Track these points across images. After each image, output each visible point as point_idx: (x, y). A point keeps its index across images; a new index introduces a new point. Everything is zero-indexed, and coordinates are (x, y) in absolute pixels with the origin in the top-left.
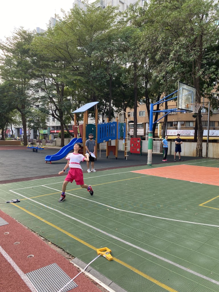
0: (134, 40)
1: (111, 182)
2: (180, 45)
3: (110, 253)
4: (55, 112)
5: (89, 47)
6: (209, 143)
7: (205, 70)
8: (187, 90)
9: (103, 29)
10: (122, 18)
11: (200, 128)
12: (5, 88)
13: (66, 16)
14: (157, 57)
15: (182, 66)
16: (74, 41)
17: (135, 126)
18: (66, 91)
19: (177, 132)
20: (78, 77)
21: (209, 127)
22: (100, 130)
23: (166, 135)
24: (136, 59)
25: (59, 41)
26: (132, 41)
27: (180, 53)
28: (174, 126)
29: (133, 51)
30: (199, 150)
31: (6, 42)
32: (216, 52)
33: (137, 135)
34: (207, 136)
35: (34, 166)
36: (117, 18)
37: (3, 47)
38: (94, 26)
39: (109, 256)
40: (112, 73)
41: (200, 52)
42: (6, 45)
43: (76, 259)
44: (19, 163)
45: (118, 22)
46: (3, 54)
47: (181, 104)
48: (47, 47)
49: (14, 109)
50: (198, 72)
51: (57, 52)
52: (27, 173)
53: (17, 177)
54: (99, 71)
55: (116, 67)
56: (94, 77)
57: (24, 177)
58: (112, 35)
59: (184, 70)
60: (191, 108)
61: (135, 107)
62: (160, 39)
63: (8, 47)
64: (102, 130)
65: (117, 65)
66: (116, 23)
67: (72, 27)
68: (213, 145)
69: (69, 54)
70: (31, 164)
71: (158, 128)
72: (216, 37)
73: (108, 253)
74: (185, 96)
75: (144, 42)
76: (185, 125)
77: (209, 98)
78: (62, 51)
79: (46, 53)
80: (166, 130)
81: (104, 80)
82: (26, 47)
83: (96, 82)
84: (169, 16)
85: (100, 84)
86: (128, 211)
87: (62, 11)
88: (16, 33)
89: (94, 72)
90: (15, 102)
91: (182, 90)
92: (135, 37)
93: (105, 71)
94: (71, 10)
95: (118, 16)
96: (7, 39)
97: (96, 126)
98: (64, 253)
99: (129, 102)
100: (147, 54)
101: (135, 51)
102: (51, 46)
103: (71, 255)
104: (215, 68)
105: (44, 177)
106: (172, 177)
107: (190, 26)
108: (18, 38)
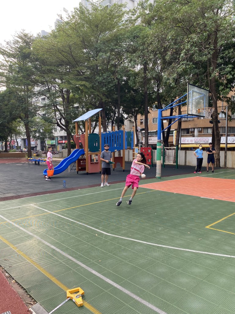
0: (143, 39)
1: (110, 199)
2: (192, 43)
3: (82, 296)
4: (60, 121)
5: (94, 49)
6: (227, 152)
7: (221, 70)
8: (198, 93)
9: (110, 29)
10: (130, 16)
11: (217, 135)
12: (5, 96)
13: (69, 16)
14: (168, 58)
15: (194, 66)
16: (77, 43)
17: (146, 134)
18: (72, 98)
19: (194, 140)
20: (82, 82)
21: (227, 134)
22: (105, 140)
23: (180, 143)
24: (145, 60)
25: (61, 43)
26: (141, 40)
27: (192, 52)
28: (191, 133)
29: (141, 52)
30: (217, 159)
31: (6, 47)
32: (232, 50)
33: (149, 143)
34: (225, 144)
35: (30, 181)
36: (125, 17)
37: (3, 52)
38: (100, 26)
39: (79, 301)
40: (119, 77)
41: (213, 50)
42: (7, 50)
43: (37, 305)
44: (14, 178)
45: (127, 21)
46: (4, 59)
47: (191, 109)
48: (48, 51)
49: (17, 119)
50: (213, 72)
51: (60, 56)
52: (19, 190)
53: (6, 194)
54: (105, 75)
55: (124, 70)
56: (100, 81)
57: (14, 195)
58: (119, 35)
59: (197, 71)
60: (203, 113)
61: (146, 113)
62: (170, 37)
63: (9, 52)
64: (106, 140)
65: (125, 68)
66: (124, 22)
67: (75, 27)
68: (231, 153)
69: (73, 57)
70: (27, 180)
71: (173, 136)
72: (232, 33)
73: (79, 296)
74: (196, 99)
75: (153, 41)
76: (203, 132)
77: (226, 101)
78: (66, 54)
79: (48, 56)
80: (180, 138)
81: (110, 84)
82: (26, 51)
83: (103, 87)
84: (179, 11)
85: (107, 89)
86: (119, 237)
87: (65, 10)
88: (17, 37)
89: (100, 76)
90: (16, 111)
91: (193, 94)
92: (143, 36)
93: (112, 75)
94: (75, 9)
95: (125, 14)
96: (8, 43)
97: (100, 136)
98: (26, 295)
99: (140, 108)
100: (156, 54)
101: (144, 51)
102: (52, 49)
103: (33, 299)
104: (231, 68)
105: (36, 194)
106: (181, 192)
107: (202, 22)
108: (19, 42)
